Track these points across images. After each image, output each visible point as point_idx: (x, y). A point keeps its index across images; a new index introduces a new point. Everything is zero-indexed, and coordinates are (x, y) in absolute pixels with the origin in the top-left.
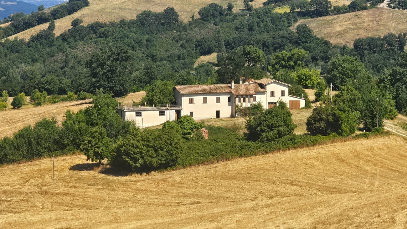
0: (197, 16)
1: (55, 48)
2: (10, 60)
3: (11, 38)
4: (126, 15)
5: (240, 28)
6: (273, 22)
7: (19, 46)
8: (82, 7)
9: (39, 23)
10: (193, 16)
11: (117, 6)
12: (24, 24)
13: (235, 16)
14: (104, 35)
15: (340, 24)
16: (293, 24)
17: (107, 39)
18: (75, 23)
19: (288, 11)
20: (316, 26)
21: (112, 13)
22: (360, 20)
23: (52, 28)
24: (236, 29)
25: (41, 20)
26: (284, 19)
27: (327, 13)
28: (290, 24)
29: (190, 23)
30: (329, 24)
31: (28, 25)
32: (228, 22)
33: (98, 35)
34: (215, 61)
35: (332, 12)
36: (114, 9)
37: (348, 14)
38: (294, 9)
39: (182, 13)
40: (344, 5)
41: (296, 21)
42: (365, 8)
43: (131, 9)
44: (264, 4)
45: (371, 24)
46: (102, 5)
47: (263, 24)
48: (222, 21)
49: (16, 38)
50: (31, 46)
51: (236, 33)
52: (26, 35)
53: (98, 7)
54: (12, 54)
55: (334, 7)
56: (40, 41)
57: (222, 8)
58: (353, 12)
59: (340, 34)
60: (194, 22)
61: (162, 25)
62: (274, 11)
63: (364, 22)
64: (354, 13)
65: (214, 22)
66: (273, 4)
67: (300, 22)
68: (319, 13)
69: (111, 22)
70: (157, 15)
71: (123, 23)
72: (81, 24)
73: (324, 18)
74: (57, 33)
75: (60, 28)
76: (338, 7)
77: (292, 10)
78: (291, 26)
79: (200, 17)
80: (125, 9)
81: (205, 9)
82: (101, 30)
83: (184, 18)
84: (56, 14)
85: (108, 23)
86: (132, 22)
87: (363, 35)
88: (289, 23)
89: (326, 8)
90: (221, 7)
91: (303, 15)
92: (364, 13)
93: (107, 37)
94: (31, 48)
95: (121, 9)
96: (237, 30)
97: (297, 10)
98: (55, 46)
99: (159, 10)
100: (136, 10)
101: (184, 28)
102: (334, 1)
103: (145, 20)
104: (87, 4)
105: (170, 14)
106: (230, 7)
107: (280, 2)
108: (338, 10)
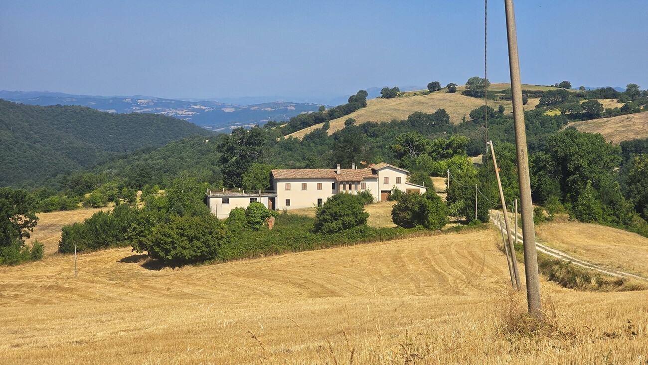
0: (468, 119)
1: (326, 147)
2: (282, 158)
3: (286, 137)
4: (399, 115)
5: (509, 131)
6: (542, 124)
7: (293, 144)
8: (359, 108)
9: (316, 123)
10: (464, 118)
11: (392, 107)
12: (301, 124)
13: (506, 118)
14: (374, 135)
15: (610, 126)
16: (563, 127)
17: (377, 138)
18: (348, 123)
19: (559, 113)
20: (586, 129)
21: (385, 114)
22: (631, 123)
23: (326, 127)
24: (506, 131)
25: (317, 119)
26: (553, 121)
27: (598, 116)
28: (559, 127)
29: (461, 125)
30: (599, 126)
31: (305, 124)
32: (498, 125)
33: (369, 134)
34: (481, 162)
35: (604, 115)
36: (388, 110)
37: (620, 117)
38: (565, 112)
39: (455, 115)
40: (616, 108)
41: (566, 123)
42: (638, 111)
43: (404, 111)
44: (536, 106)
45: (642, 127)
46: (379, 106)
47: (532, 126)
48: (492, 123)
49: (291, 137)
50: (304, 145)
51: (504, 135)
52: (300, 135)
53: (374, 108)
54: (286, 152)
55: (606, 109)
56: (312, 139)
57: (494, 110)
58: (625, 114)
59: (610, 135)
60: (464, 125)
61: (433, 127)
62: (545, 114)
63: (635, 125)
64: (626, 116)
65: (484, 124)
66: (545, 107)
67: (571, 124)
68: (590, 116)
69: (382, 122)
70: (429, 117)
71: (394, 123)
72: (355, 124)
73: (595, 120)
74: (330, 132)
75: (334, 127)
76: (610, 109)
77: (563, 112)
78: (560, 128)
79: (471, 119)
80: (399, 110)
81: (476, 111)
82: (372, 129)
83: (455, 119)
84: (333, 114)
85: (379, 123)
86: (403, 122)
87: (632, 136)
88: (558, 125)
89: (598, 111)
90: (492, 110)
91: (574, 117)
92: (637, 115)
93: (377, 136)
94: (303, 147)
95: (395, 110)
96: (506, 133)
97: (568, 113)
98: (326, 144)
99: (431, 111)
100: (409, 111)
101: (455, 130)
102: (607, 104)
103: (416, 121)
104: (364, 105)
105: (441, 116)
106: (501, 110)
107: (552, 105)
108: (610, 113)
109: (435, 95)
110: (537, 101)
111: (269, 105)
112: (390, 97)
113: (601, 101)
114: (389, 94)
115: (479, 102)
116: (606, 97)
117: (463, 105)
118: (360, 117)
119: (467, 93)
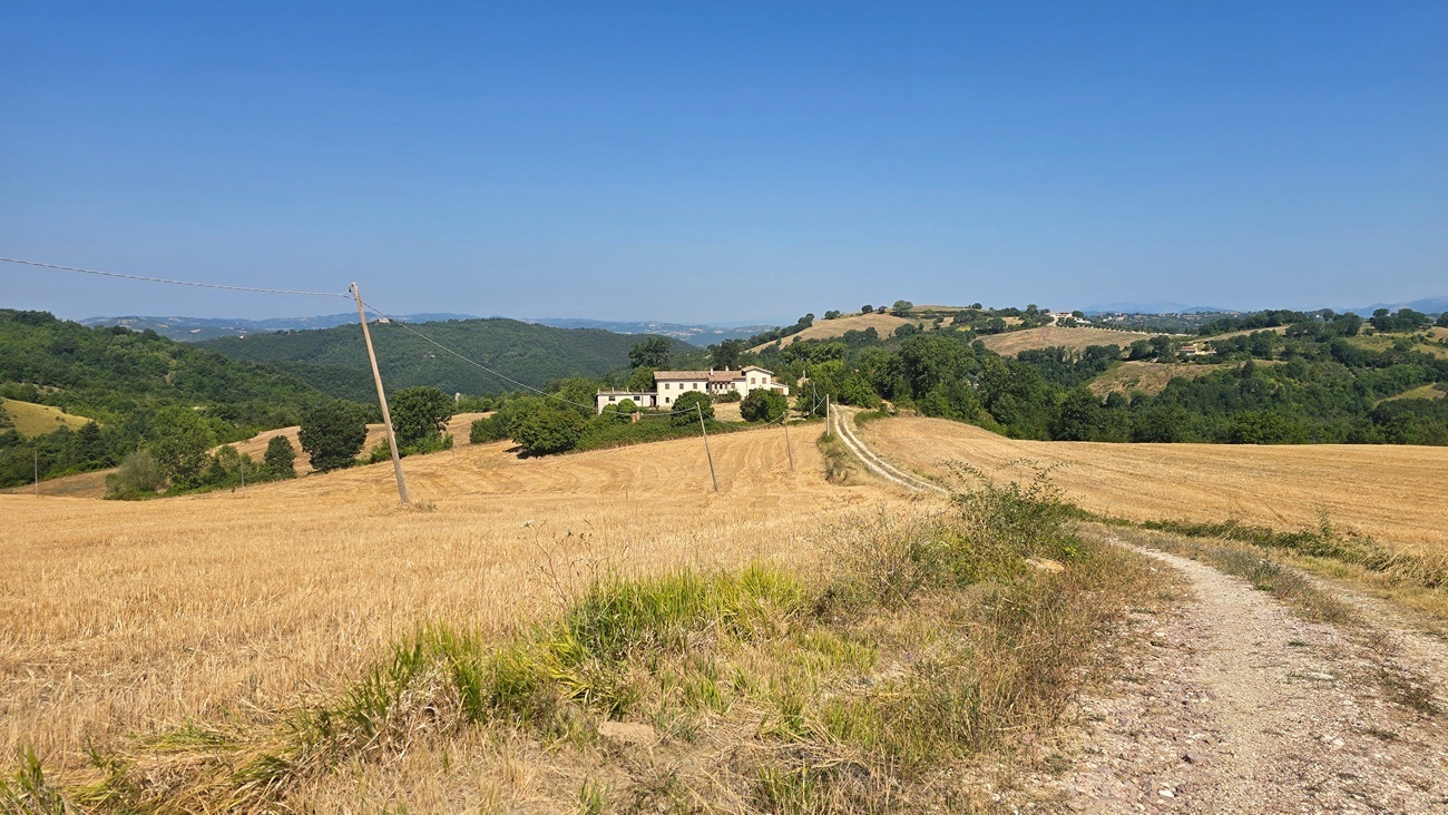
0: (893, 335)
1: (777, 359)
4: (837, 333)
6: (955, 338)
8: (806, 328)
9: (771, 340)
10: (890, 334)
11: (832, 327)
12: (759, 341)
15: (1011, 339)
16: (972, 340)
18: (796, 339)
19: (969, 329)
20: (990, 342)
21: (827, 332)
22: (1030, 336)
23: (779, 343)
25: (773, 337)
26: (964, 335)
27: (1002, 331)
28: (968, 340)
29: (886, 340)
30: (1002, 339)
31: (763, 341)
35: (1007, 330)
36: (829, 329)
37: (1021, 331)
39: (882, 332)
40: (1018, 324)
41: (975, 337)
42: (1036, 327)
44: (950, 324)
46: (822, 326)
52: (757, 350)
53: (817, 328)
55: (1009, 326)
56: (768, 354)
58: (1025, 329)
59: (1009, 348)
60: (890, 340)
61: (864, 341)
62: (958, 330)
63: (1032, 338)
64: (1025, 331)
65: (906, 338)
66: (958, 324)
67: (978, 338)
68: (995, 331)
69: (823, 339)
70: (861, 334)
71: (832, 339)
72: (802, 341)
73: (999, 335)
74: (781, 347)
75: (785, 343)
76: (1012, 326)
77: (973, 328)
80: (838, 329)
81: (900, 328)
83: (883, 335)
84: (785, 333)
85: (821, 340)
86: (839, 339)
87: (1029, 347)
89: (1002, 327)
90: (914, 327)
91: (982, 332)
92: (1035, 330)
95: (835, 329)
97: (976, 329)
99: (863, 329)
100: (845, 329)
101: (882, 344)
102: (1009, 321)
103: (850, 337)
104: (810, 325)
105: (871, 332)
106: (921, 327)
107: (963, 322)
108: (1012, 329)
109: (868, 316)
110: (951, 320)
111: (749, 328)
112: (832, 319)
113: (1004, 319)
114: (831, 316)
115: (904, 321)
116: (1009, 316)
117: (890, 324)
118: (805, 335)
119: (894, 314)
